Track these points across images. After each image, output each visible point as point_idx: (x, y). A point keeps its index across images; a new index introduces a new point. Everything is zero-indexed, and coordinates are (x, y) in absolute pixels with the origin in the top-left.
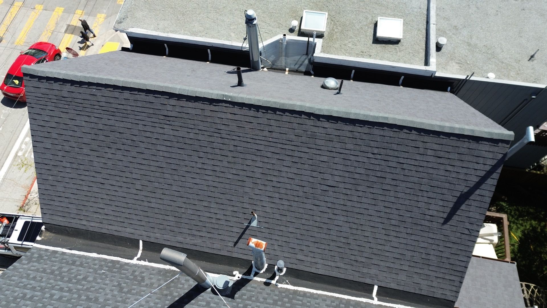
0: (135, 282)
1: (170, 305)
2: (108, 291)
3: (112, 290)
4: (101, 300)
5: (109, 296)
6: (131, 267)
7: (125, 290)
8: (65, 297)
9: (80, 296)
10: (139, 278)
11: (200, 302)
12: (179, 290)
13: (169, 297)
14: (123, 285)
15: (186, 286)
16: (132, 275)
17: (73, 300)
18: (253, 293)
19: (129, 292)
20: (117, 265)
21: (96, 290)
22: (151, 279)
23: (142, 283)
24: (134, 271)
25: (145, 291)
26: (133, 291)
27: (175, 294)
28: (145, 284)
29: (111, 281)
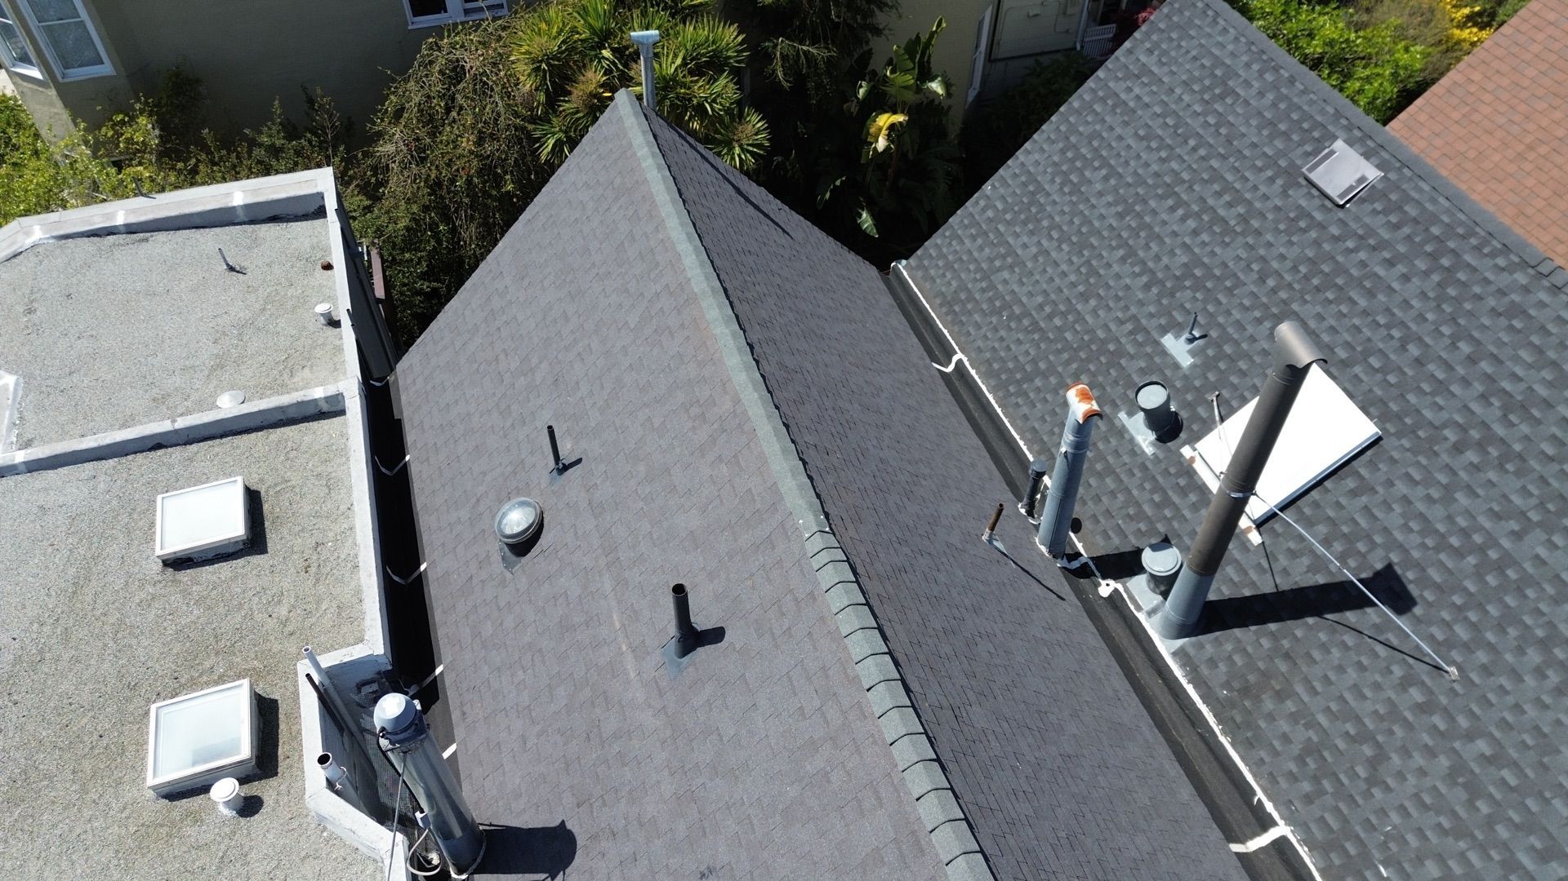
0: (1330, 759)
1: (1299, 622)
2: (1412, 780)
3: (1400, 776)
4: (1444, 762)
5: (1419, 760)
6: (1306, 824)
7: (1368, 750)
8: (1532, 847)
9: (1490, 823)
10: (1312, 764)
11: (1236, 579)
12: (1250, 649)
13: (1286, 643)
14: (1361, 771)
15: (1229, 647)
16: (1322, 792)
17: (1517, 818)
18: (1120, 522)
19: (1365, 736)
20: (1337, 862)
21: (1438, 813)
22: (1286, 739)
23: (1315, 739)
24: (1308, 799)
25: (1323, 711)
26: (1352, 732)
27: (1266, 643)
28: (1311, 733)
29: (1382, 812)
